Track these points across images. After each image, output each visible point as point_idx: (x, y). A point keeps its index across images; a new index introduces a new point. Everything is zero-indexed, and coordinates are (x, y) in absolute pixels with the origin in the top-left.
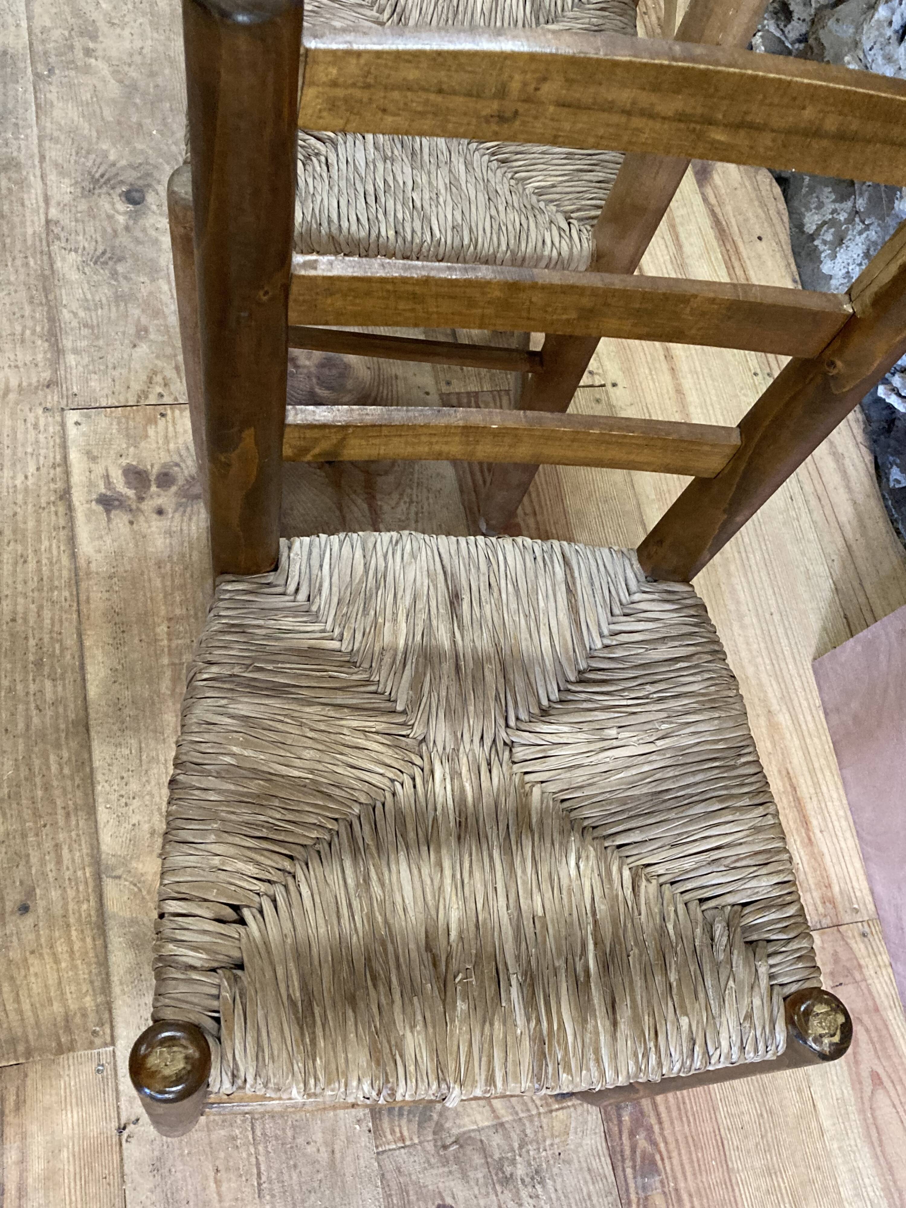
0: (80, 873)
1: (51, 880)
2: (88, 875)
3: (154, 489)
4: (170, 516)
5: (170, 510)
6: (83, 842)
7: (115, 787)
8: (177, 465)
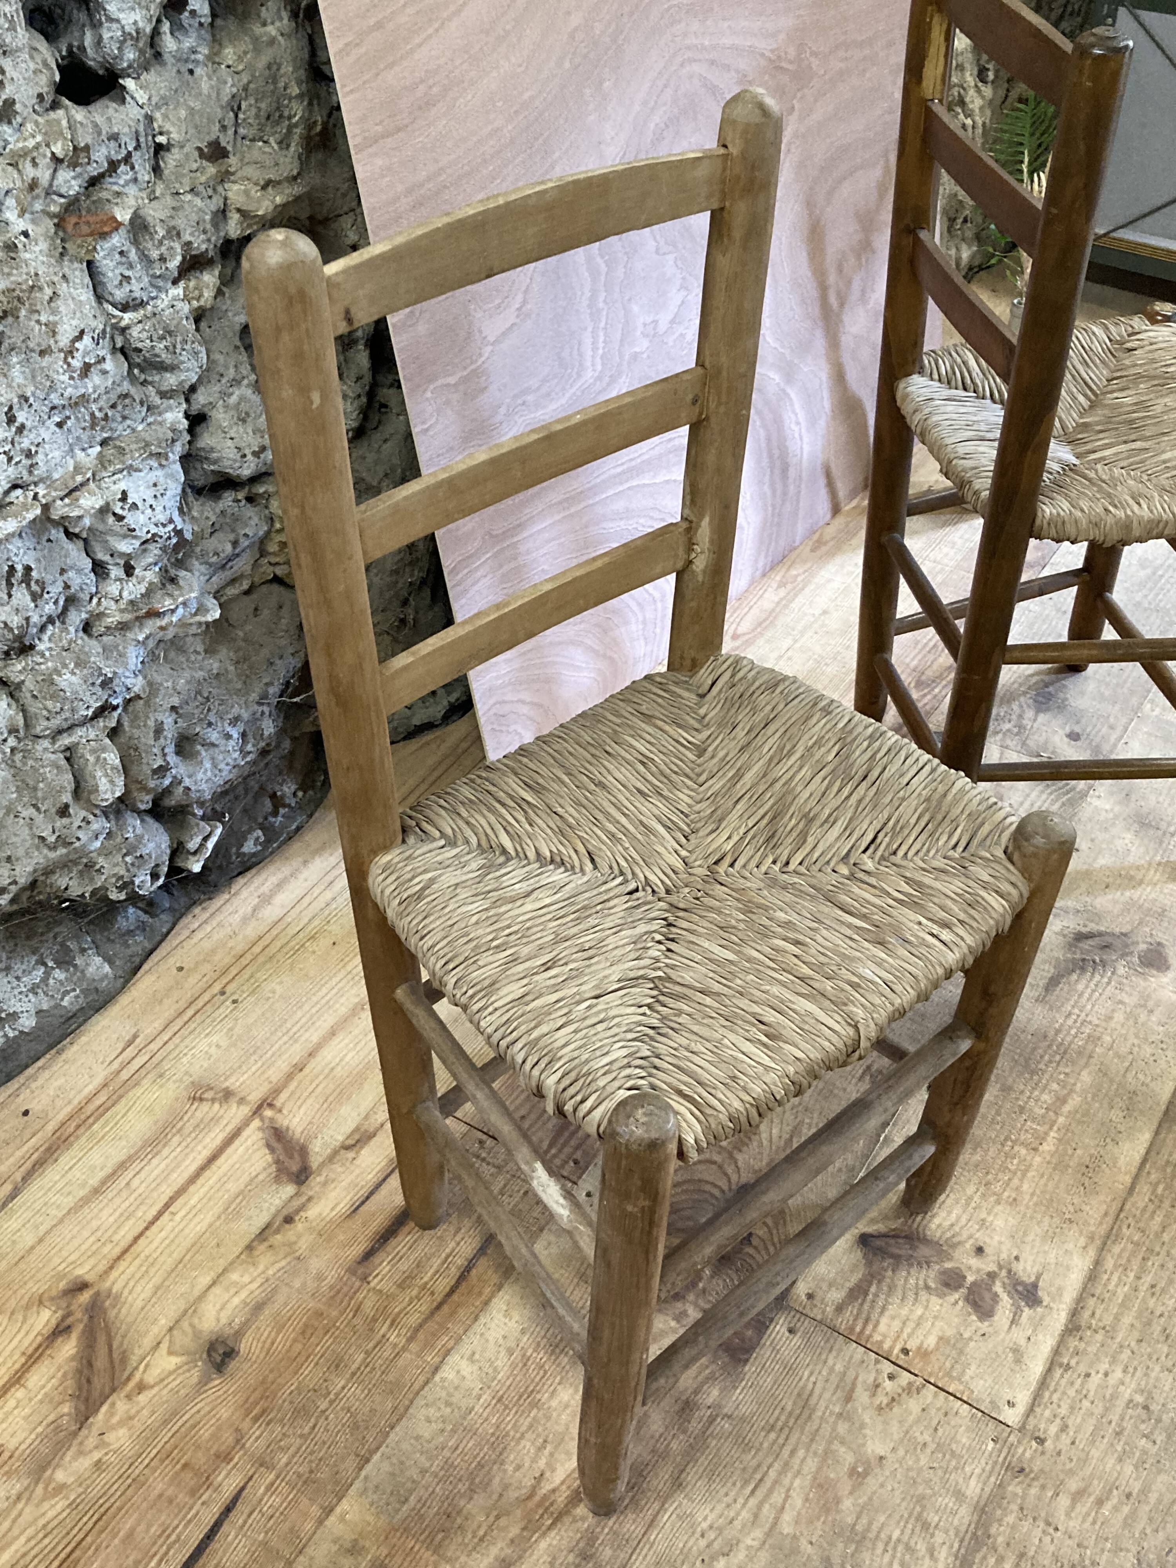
3: (970, 1278)
4: (971, 1241)
5: (968, 1246)
8: (927, 1287)
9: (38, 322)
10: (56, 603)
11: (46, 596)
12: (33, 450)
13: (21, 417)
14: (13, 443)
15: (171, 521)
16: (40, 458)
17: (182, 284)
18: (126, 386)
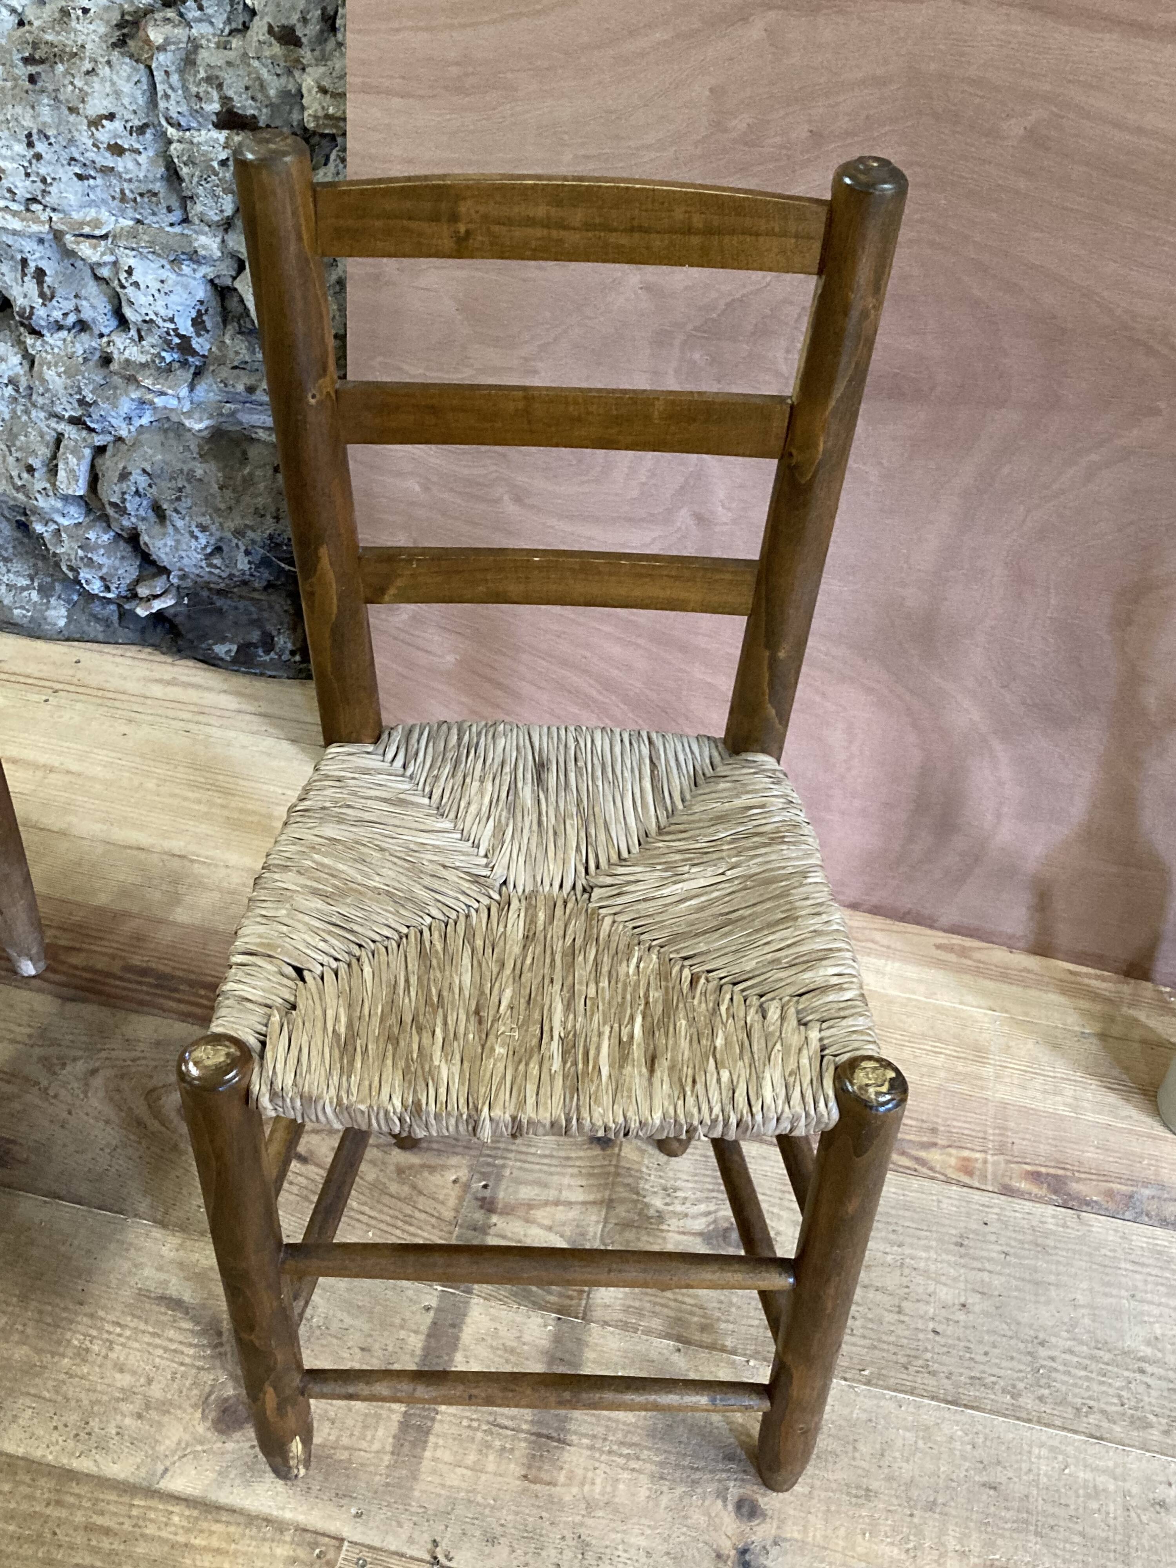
0: (134, 1512)
1: (122, 1547)
2: (142, 1503)
6: (101, 1496)
7: (60, 1439)
9: (72, 83)
10: (65, 315)
11: (54, 302)
12: (49, 180)
13: (40, 147)
14: (30, 163)
15: (172, 320)
16: (53, 189)
17: (225, 133)
18: (158, 186)
